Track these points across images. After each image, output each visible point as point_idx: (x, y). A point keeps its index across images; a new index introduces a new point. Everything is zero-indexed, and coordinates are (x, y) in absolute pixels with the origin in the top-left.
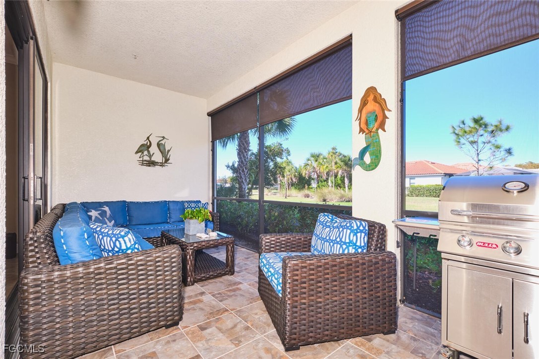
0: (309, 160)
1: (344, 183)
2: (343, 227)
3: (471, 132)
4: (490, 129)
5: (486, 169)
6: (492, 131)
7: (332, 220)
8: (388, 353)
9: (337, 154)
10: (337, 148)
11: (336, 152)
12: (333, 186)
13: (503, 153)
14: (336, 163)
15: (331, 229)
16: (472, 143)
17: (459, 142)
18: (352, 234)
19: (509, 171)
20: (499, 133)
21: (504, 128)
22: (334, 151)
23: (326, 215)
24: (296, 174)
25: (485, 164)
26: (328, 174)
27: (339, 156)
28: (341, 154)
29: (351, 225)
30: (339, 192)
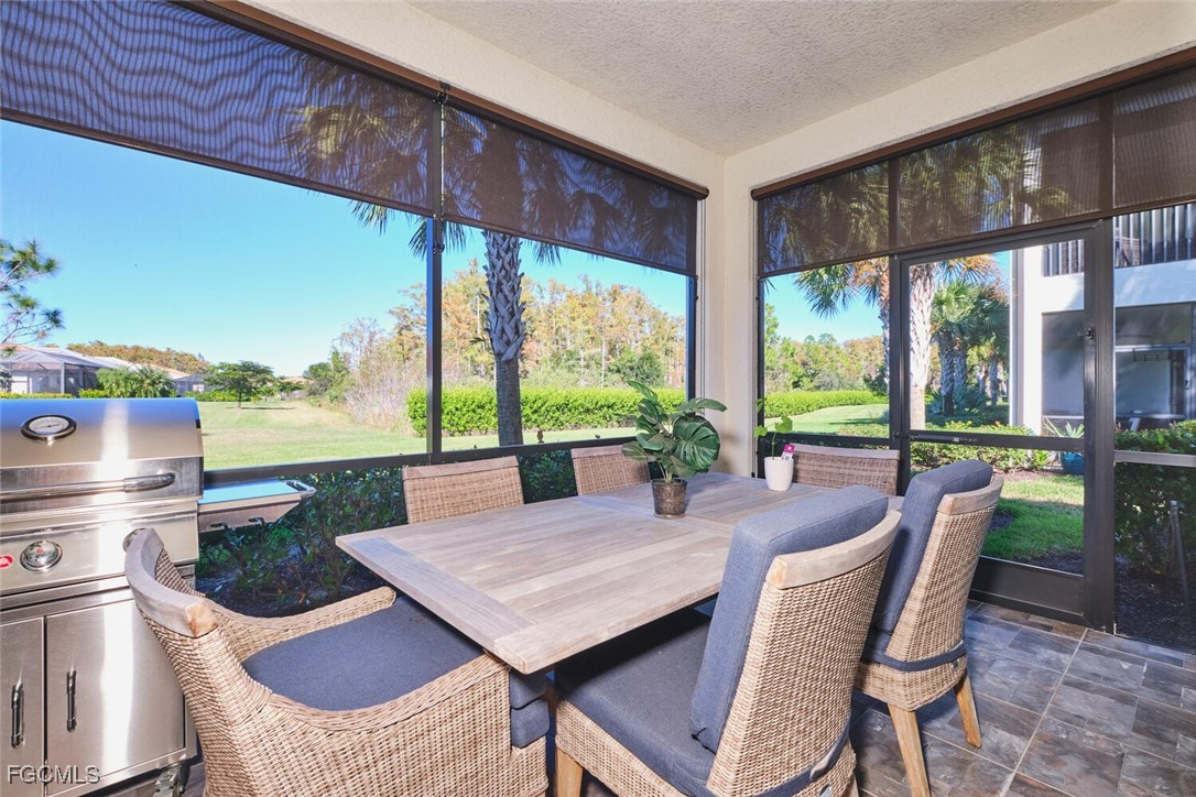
4: (8, 256)
6: (14, 264)
13: (40, 319)
19: (57, 360)
20: (31, 271)
21: (42, 263)
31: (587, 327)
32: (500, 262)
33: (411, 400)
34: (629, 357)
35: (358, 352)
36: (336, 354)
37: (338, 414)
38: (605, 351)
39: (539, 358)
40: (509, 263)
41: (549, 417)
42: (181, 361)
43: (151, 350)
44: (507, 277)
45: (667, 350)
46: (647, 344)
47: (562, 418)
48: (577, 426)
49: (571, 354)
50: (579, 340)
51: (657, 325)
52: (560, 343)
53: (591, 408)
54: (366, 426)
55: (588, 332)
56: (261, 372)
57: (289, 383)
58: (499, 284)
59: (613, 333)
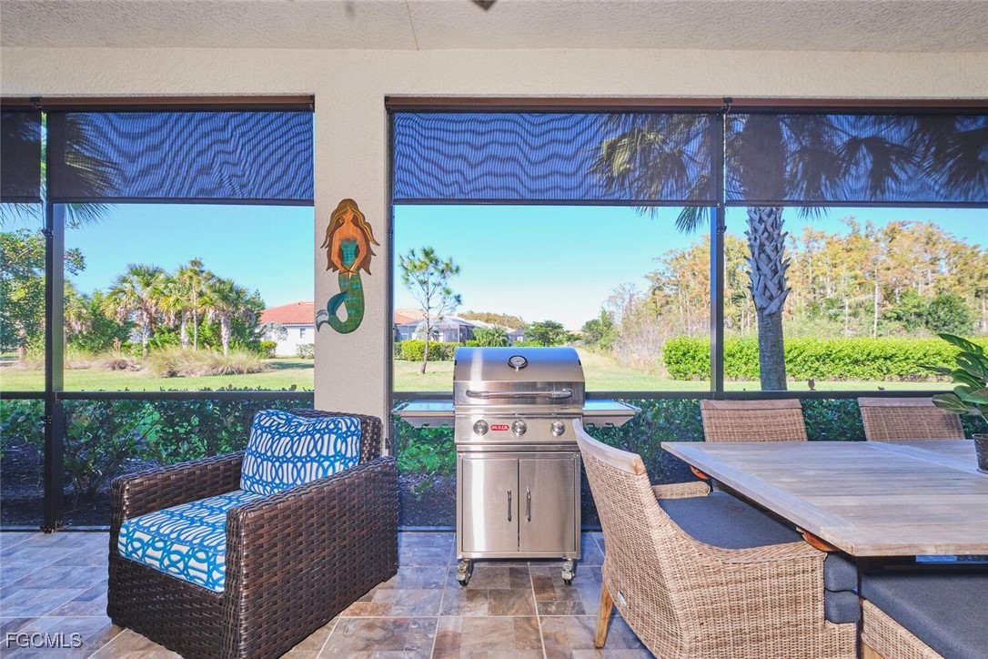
0: (124, 280)
1: (220, 336)
2: (322, 432)
3: (421, 267)
4: (441, 267)
5: (436, 321)
6: (443, 271)
7: (288, 421)
8: (398, 603)
9: (204, 275)
10: (203, 262)
11: (202, 272)
12: (195, 343)
13: (453, 300)
14: (201, 294)
15: (292, 438)
16: (423, 283)
17: (407, 280)
18: (339, 441)
19: (455, 323)
20: (449, 273)
21: (454, 269)
22: (196, 268)
23: (273, 414)
24: (84, 311)
25: (434, 314)
26: (179, 315)
27: (209, 279)
28: (213, 276)
29: (336, 426)
30: (209, 354)
31: (853, 273)
32: (763, 226)
33: (666, 348)
34: (915, 302)
35: (621, 311)
36: (604, 312)
37: (607, 359)
38: (878, 297)
39: (791, 308)
40: (772, 226)
41: (806, 367)
42: (511, 321)
43: (495, 315)
44: (770, 238)
45: (977, 292)
46: (944, 285)
47: (823, 369)
48: (841, 377)
49: (832, 303)
50: (843, 287)
51: (962, 261)
52: (818, 291)
53: (861, 359)
54: (629, 369)
55: (855, 277)
56: (555, 327)
57: (572, 335)
58: (762, 245)
59: (892, 277)
